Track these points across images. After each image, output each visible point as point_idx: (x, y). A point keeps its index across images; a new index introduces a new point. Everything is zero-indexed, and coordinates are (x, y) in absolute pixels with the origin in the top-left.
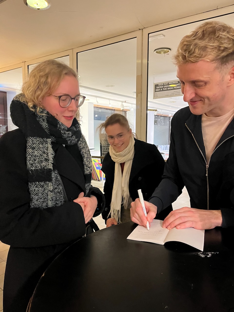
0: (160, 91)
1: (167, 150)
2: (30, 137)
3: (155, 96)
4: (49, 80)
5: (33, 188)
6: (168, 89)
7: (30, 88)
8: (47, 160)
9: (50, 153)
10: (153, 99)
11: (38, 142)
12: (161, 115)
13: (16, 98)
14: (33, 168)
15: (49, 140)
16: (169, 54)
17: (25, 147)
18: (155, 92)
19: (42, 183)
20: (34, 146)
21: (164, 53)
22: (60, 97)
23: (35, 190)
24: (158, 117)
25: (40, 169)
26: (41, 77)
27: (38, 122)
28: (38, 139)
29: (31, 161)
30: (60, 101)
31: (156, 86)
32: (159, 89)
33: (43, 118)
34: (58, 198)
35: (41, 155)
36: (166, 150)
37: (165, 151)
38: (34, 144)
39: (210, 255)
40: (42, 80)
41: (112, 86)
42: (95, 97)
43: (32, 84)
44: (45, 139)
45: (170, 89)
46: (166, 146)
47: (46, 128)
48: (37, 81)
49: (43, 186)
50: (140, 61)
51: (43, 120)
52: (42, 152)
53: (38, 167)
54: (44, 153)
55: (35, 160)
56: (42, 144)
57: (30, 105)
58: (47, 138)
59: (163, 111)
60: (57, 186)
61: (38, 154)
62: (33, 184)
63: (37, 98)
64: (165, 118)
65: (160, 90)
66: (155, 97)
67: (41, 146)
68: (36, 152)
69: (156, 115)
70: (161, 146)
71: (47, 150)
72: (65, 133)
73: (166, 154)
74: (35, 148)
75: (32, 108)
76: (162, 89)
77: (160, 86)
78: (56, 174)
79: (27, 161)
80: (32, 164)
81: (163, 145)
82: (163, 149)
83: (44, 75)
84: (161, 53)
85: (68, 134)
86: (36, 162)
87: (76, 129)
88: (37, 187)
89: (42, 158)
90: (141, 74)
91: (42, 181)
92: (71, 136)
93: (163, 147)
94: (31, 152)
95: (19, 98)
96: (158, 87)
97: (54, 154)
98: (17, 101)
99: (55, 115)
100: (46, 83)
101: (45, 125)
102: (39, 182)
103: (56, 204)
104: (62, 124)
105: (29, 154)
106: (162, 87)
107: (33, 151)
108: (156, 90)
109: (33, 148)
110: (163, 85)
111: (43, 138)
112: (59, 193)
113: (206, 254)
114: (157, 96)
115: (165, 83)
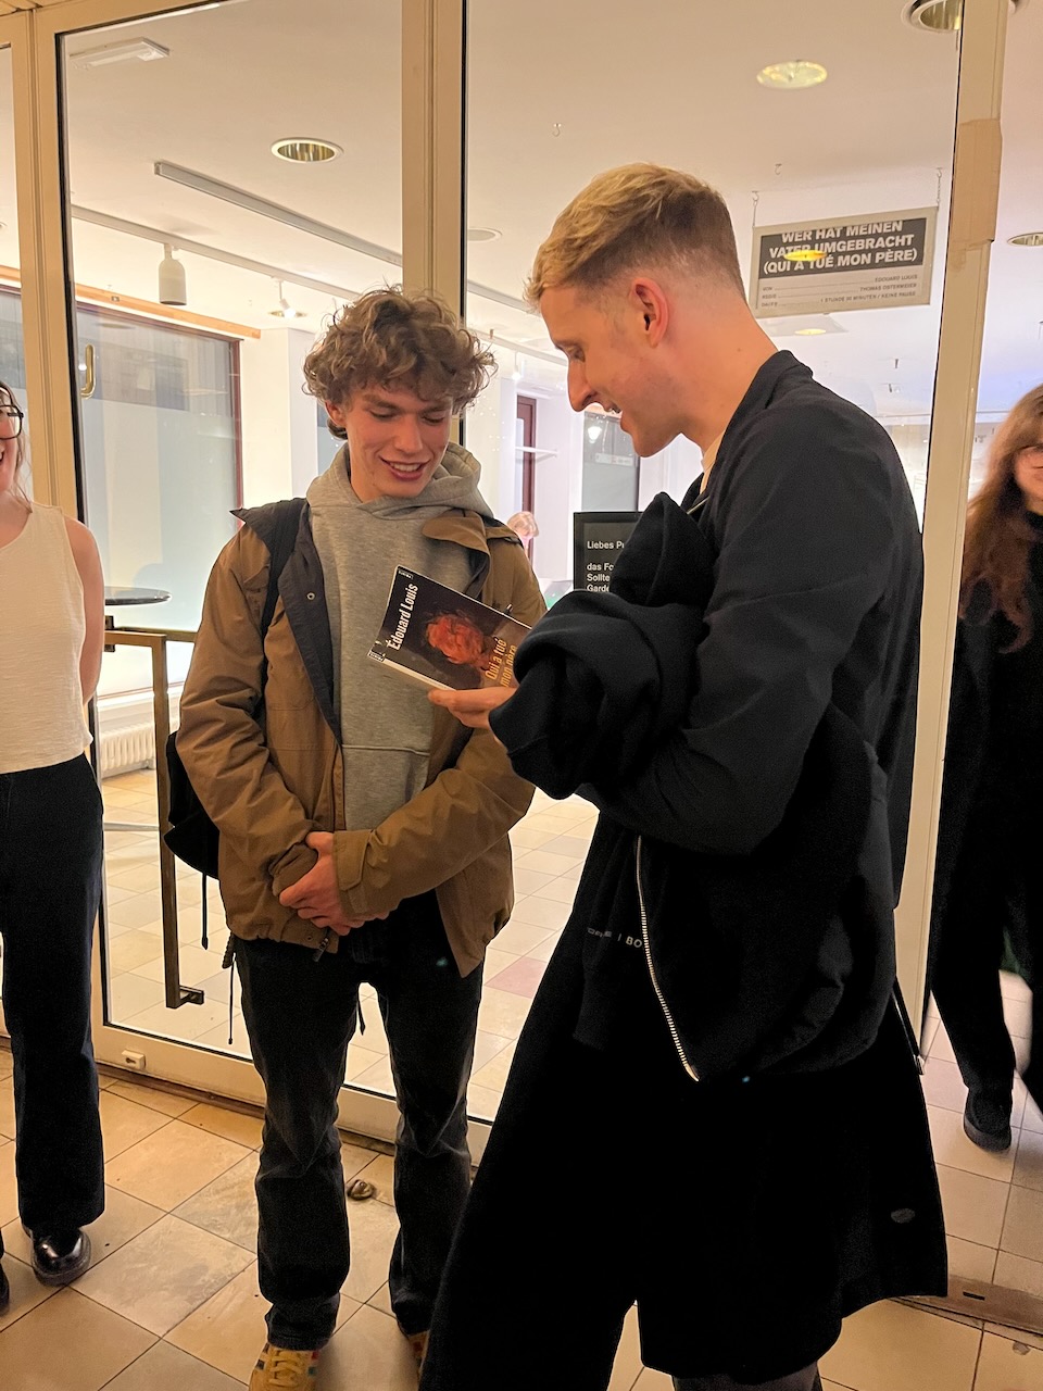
0: (793, 273)
6: (842, 261)
32: (783, 259)
45: (854, 263)
66: (758, 308)
77: (794, 243)
96: (782, 253)
108: (768, 268)
114: (772, 300)
115: (823, 227)
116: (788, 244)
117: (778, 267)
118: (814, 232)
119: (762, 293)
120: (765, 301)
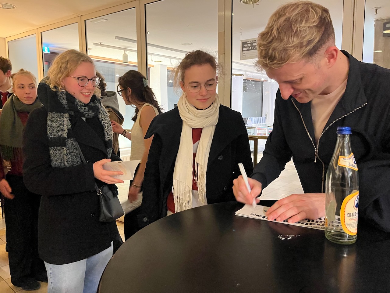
0: (249, 50)
1: (259, 123)
2: (50, 113)
3: (243, 56)
4: (69, 66)
5: (52, 151)
7: (53, 72)
8: (63, 130)
9: (65, 125)
10: (241, 60)
11: (56, 116)
12: (252, 80)
13: (42, 81)
14: (52, 136)
15: (66, 115)
16: (258, 4)
17: (46, 120)
18: (243, 52)
19: (59, 148)
20: (53, 119)
21: (252, 3)
22: (78, 78)
23: (54, 153)
24: (248, 81)
25: (58, 137)
26: (63, 63)
27: (58, 101)
28: (56, 114)
29: (50, 131)
30: (79, 81)
31: (244, 43)
32: (247, 47)
33: (63, 97)
34: (74, 160)
35: (58, 126)
36: (257, 123)
37: (257, 125)
38: (52, 118)
39: (290, 237)
40: (63, 65)
41: (189, 44)
42: (170, 58)
43: (56, 69)
44: (63, 114)
46: (258, 118)
47: (66, 105)
48: (60, 66)
49: (60, 150)
50: (222, 13)
51: (64, 98)
52: (59, 124)
53: (56, 135)
54: (61, 124)
55: (54, 130)
56: (60, 118)
57: (52, 86)
58: (64, 113)
59: (254, 74)
60: (73, 150)
61: (56, 126)
62: (52, 148)
63: (59, 79)
64: (257, 82)
65: (249, 48)
66: (242, 58)
67: (58, 119)
68: (54, 124)
69: (246, 80)
70: (252, 119)
71: (63, 122)
72: (81, 109)
73: (257, 128)
74: (53, 121)
75: (53, 88)
76: (252, 48)
77: (249, 43)
78: (72, 141)
79: (48, 131)
80: (51, 133)
81: (254, 117)
82: (255, 121)
83: (65, 62)
84: (249, 3)
85: (85, 109)
86: (54, 131)
87: (94, 104)
88: (56, 151)
89: (59, 129)
90: (223, 31)
91: (59, 146)
92: (87, 110)
93: (255, 119)
94: (50, 124)
95: (45, 81)
96: (247, 46)
97: (70, 125)
98: (43, 83)
99: (73, 94)
100: (66, 68)
101: (64, 102)
102: (57, 147)
103: (74, 164)
104: (79, 101)
105: (49, 125)
106: (252, 45)
107: (52, 123)
108: (244, 49)
109: (52, 121)
110: (253, 43)
111: (60, 112)
112: (75, 156)
113: (286, 237)
114: (245, 56)
115: (255, 40)
116: (248, 44)
117: (246, 49)
118: (253, 41)
119: (243, 54)
120: (244, 56)
